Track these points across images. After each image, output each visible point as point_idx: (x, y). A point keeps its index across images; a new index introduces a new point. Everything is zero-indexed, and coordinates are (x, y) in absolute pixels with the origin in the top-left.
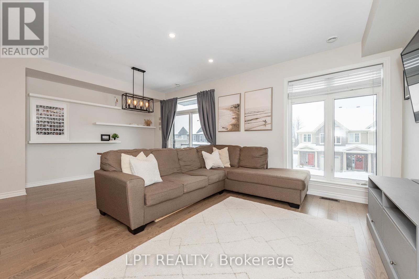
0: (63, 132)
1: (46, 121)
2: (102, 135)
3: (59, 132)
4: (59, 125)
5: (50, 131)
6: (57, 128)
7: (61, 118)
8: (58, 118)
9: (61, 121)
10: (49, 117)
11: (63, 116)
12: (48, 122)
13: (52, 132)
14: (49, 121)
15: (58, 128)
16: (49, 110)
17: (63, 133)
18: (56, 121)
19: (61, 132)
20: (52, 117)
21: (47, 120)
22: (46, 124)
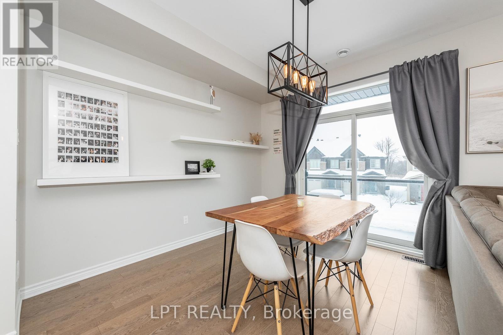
0: (115, 156)
1: (80, 129)
2: (187, 163)
3: (107, 156)
4: (107, 140)
5: (88, 155)
6: (104, 147)
7: (113, 124)
8: (106, 124)
9: (112, 132)
10: (87, 121)
11: (116, 120)
12: (85, 133)
13: (94, 155)
14: (87, 130)
15: (107, 148)
16: (87, 104)
17: (117, 158)
18: (101, 131)
19: (113, 156)
20: (93, 122)
21: (82, 128)
22: (81, 136)
